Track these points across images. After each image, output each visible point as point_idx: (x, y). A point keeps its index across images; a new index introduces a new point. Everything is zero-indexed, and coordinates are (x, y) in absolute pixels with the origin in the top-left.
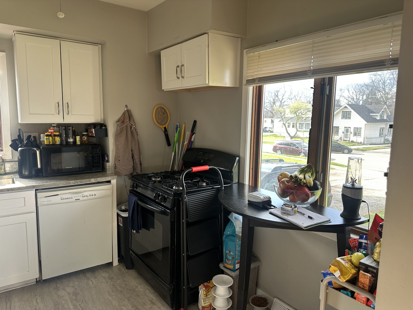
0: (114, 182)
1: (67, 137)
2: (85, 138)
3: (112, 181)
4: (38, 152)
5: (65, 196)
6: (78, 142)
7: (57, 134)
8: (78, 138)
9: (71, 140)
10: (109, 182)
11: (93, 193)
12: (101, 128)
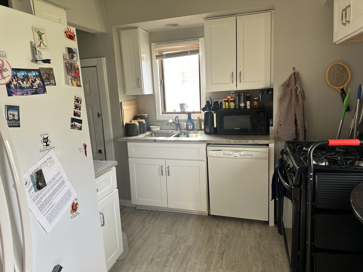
0: (272, 145)
1: (239, 102)
2: (255, 103)
3: (270, 145)
4: (215, 115)
5: (226, 152)
6: (248, 107)
7: (232, 99)
8: (248, 103)
9: (242, 105)
10: (268, 145)
11: (250, 153)
12: (268, 93)
